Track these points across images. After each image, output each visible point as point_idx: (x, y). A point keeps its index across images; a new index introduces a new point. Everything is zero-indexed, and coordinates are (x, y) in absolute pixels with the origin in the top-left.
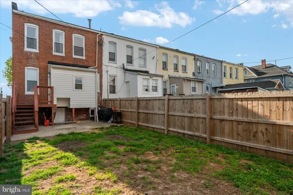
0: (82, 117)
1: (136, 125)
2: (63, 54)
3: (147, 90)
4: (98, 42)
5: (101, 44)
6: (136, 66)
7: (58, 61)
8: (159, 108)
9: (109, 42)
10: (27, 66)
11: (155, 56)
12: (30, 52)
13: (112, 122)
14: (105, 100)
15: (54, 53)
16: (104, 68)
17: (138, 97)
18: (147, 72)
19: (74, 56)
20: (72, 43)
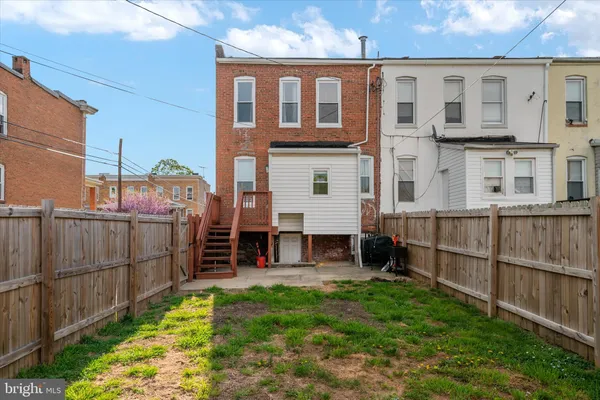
0: (335, 255)
1: (432, 283)
2: (298, 125)
3: (496, 189)
4: (372, 85)
5: (376, 88)
6: (471, 127)
7: (289, 139)
8: (479, 242)
9: (398, 79)
10: (238, 156)
11: (539, 92)
12: (241, 129)
13: (390, 270)
14: (386, 218)
15: (282, 125)
16: (385, 143)
17: (468, 208)
18: (508, 140)
19: (319, 125)
20: (315, 99)
